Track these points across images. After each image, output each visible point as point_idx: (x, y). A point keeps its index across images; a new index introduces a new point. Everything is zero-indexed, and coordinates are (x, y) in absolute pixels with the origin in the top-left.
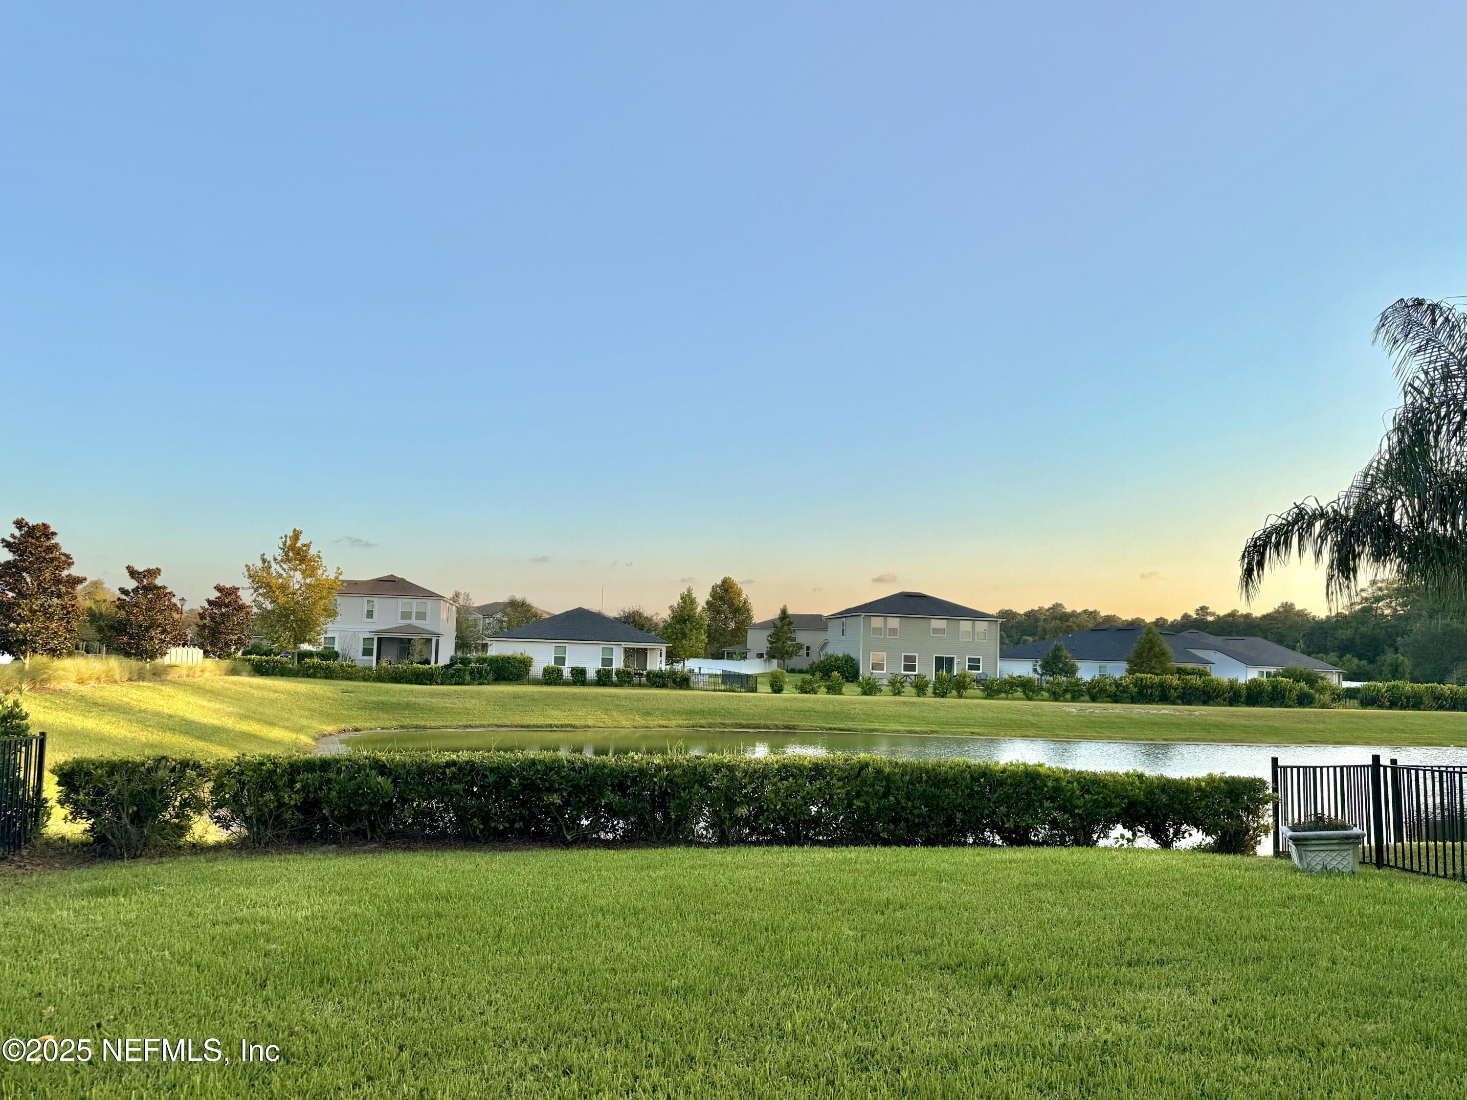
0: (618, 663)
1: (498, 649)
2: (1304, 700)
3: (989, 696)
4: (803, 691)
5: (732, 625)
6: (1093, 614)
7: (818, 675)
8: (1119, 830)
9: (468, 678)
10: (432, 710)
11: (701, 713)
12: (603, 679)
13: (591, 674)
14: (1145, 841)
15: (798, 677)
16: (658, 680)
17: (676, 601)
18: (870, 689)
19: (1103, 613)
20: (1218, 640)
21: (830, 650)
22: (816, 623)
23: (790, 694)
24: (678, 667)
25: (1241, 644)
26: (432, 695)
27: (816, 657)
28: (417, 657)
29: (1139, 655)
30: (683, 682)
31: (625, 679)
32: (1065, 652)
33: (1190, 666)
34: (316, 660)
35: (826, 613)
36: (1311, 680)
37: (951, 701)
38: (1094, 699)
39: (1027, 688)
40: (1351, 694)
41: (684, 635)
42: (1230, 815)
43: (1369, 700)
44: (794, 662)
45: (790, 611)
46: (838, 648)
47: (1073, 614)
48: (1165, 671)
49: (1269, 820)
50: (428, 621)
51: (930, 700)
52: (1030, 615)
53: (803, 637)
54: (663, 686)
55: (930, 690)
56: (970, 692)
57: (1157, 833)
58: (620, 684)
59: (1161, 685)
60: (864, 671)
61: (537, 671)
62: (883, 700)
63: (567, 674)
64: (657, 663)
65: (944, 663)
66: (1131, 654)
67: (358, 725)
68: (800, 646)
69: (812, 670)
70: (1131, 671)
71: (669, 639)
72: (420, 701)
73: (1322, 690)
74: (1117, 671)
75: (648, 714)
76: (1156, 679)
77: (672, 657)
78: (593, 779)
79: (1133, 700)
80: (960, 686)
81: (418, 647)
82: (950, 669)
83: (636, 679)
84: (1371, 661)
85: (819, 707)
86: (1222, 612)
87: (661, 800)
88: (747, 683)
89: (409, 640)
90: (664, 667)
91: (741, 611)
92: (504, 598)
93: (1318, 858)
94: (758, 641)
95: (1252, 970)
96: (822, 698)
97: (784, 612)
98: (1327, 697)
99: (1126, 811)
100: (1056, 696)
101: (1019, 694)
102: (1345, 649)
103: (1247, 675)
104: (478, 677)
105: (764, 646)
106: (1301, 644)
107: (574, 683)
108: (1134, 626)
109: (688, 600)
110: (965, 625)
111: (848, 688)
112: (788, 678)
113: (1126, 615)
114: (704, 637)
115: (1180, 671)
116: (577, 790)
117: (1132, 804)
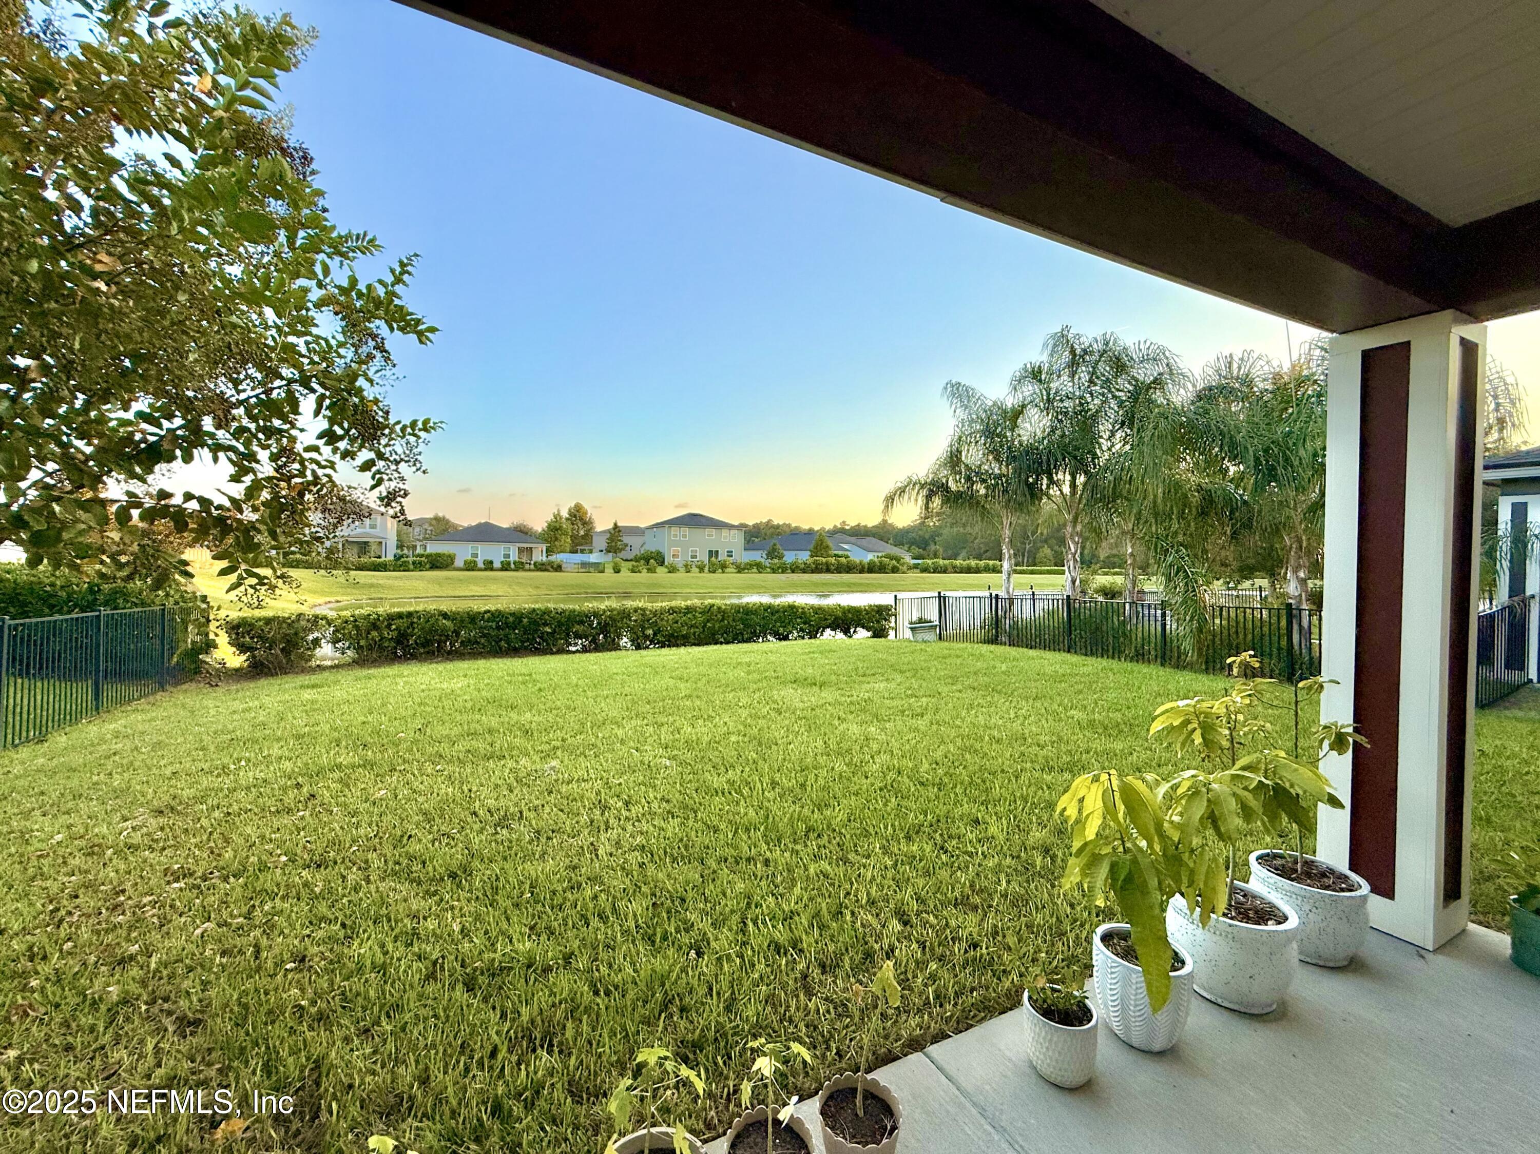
0: (514, 557)
1: (433, 548)
2: (895, 570)
3: (739, 572)
4: (633, 571)
5: (582, 533)
6: (789, 526)
7: (642, 562)
8: (828, 631)
9: (411, 567)
10: (391, 588)
11: (572, 586)
12: (505, 567)
13: (497, 565)
14: (840, 635)
15: (630, 564)
16: (541, 567)
17: (550, 518)
18: (672, 570)
19: (793, 525)
20: (853, 539)
21: (646, 547)
22: (635, 531)
23: (625, 573)
24: (553, 558)
25: (865, 542)
26: (388, 578)
27: (636, 552)
28: (372, 554)
29: (816, 548)
30: (558, 568)
31: (519, 566)
32: (778, 546)
33: (840, 553)
34: (298, 556)
35: (642, 526)
36: (898, 560)
37: (718, 575)
38: (793, 572)
39: (760, 567)
40: (916, 566)
41: (556, 539)
42: (878, 622)
43: (925, 570)
44: (623, 554)
45: (619, 524)
46: (652, 546)
47: (778, 526)
48: (828, 556)
49: (893, 624)
50: (378, 530)
51: (706, 575)
52: (756, 526)
53: (626, 539)
54: (546, 570)
55: (706, 569)
56: (728, 570)
57: (846, 632)
58: (516, 570)
59: (827, 563)
60: (668, 560)
61: (459, 563)
62: (681, 575)
63: (481, 565)
64: (539, 556)
65: (713, 554)
66: (811, 547)
67: (339, 599)
68: (626, 545)
69: (637, 559)
70: (812, 556)
71: (546, 541)
72: (381, 582)
73: (903, 565)
74: (804, 557)
75: (537, 587)
76: (824, 560)
77: (549, 551)
78: (569, 619)
79: (813, 572)
80: (723, 567)
81: (374, 547)
82: (717, 557)
83: (527, 566)
84: (924, 549)
85: (643, 581)
86: (853, 524)
87: (604, 628)
88: (599, 568)
89: (366, 543)
90: (544, 559)
91: (587, 523)
92: (430, 515)
93: (920, 636)
94: (600, 543)
95: (908, 674)
96: (644, 576)
97: (615, 524)
98: (905, 568)
99: (833, 622)
100: (774, 571)
101: (755, 570)
102: (912, 543)
103: (870, 557)
104: (418, 566)
105: (604, 546)
106: (891, 541)
107: (485, 570)
108: (810, 532)
109: (557, 516)
110: (725, 532)
111: (661, 570)
112: (623, 564)
113: (805, 527)
114: (569, 540)
115: (836, 556)
116: (560, 624)
117: (836, 618)
